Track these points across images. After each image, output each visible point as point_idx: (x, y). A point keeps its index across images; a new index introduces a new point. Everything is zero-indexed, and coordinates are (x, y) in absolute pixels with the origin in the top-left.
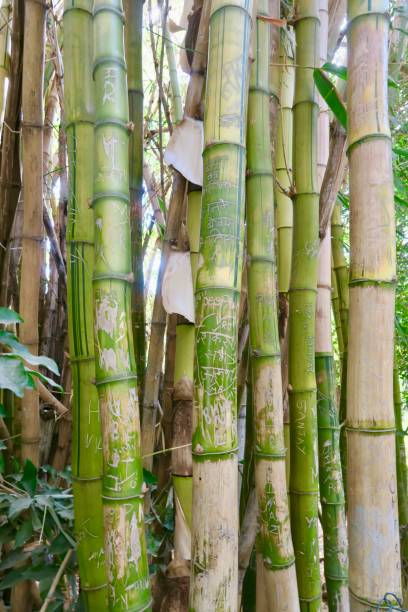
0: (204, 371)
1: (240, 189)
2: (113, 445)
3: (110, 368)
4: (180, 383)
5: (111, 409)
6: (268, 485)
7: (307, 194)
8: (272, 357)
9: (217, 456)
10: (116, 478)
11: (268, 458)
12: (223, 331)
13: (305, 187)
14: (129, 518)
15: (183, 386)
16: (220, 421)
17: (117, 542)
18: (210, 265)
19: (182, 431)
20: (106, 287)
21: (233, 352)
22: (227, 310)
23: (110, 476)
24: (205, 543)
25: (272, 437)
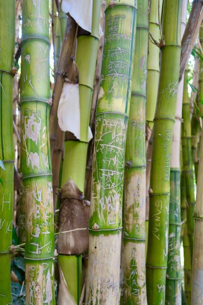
0: (101, 172)
1: (132, 41)
2: (35, 222)
3: (35, 167)
4: (67, 185)
5: (35, 196)
6: (132, 260)
7: (172, 46)
8: (140, 167)
9: (108, 232)
10: (38, 245)
11: (134, 241)
12: (116, 144)
13: (171, 41)
14: (45, 273)
15: (69, 187)
16: (112, 208)
17: (37, 289)
18: (109, 96)
19: (67, 221)
20: (33, 107)
21: (122, 160)
22: (119, 129)
23: (33, 244)
24: (97, 291)
25: (137, 226)
